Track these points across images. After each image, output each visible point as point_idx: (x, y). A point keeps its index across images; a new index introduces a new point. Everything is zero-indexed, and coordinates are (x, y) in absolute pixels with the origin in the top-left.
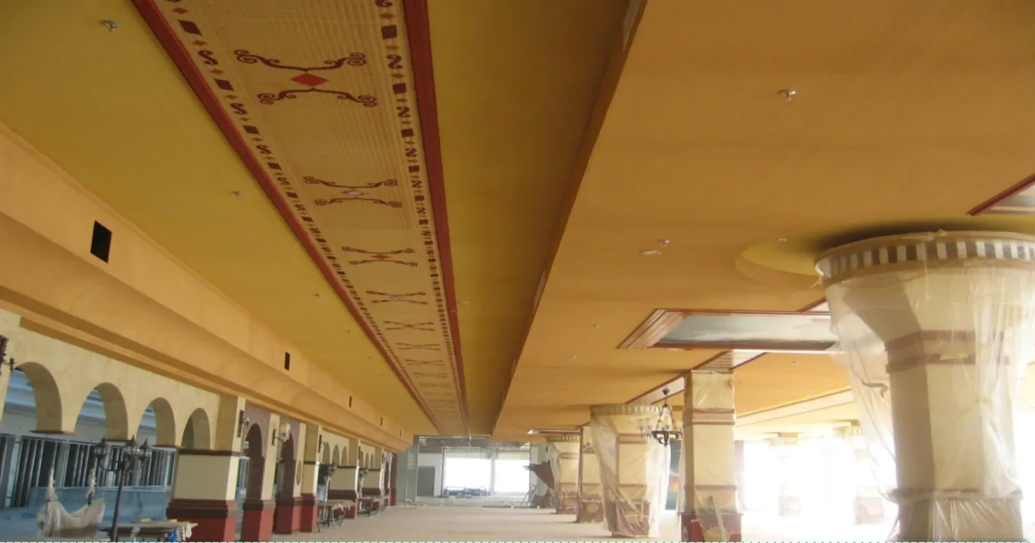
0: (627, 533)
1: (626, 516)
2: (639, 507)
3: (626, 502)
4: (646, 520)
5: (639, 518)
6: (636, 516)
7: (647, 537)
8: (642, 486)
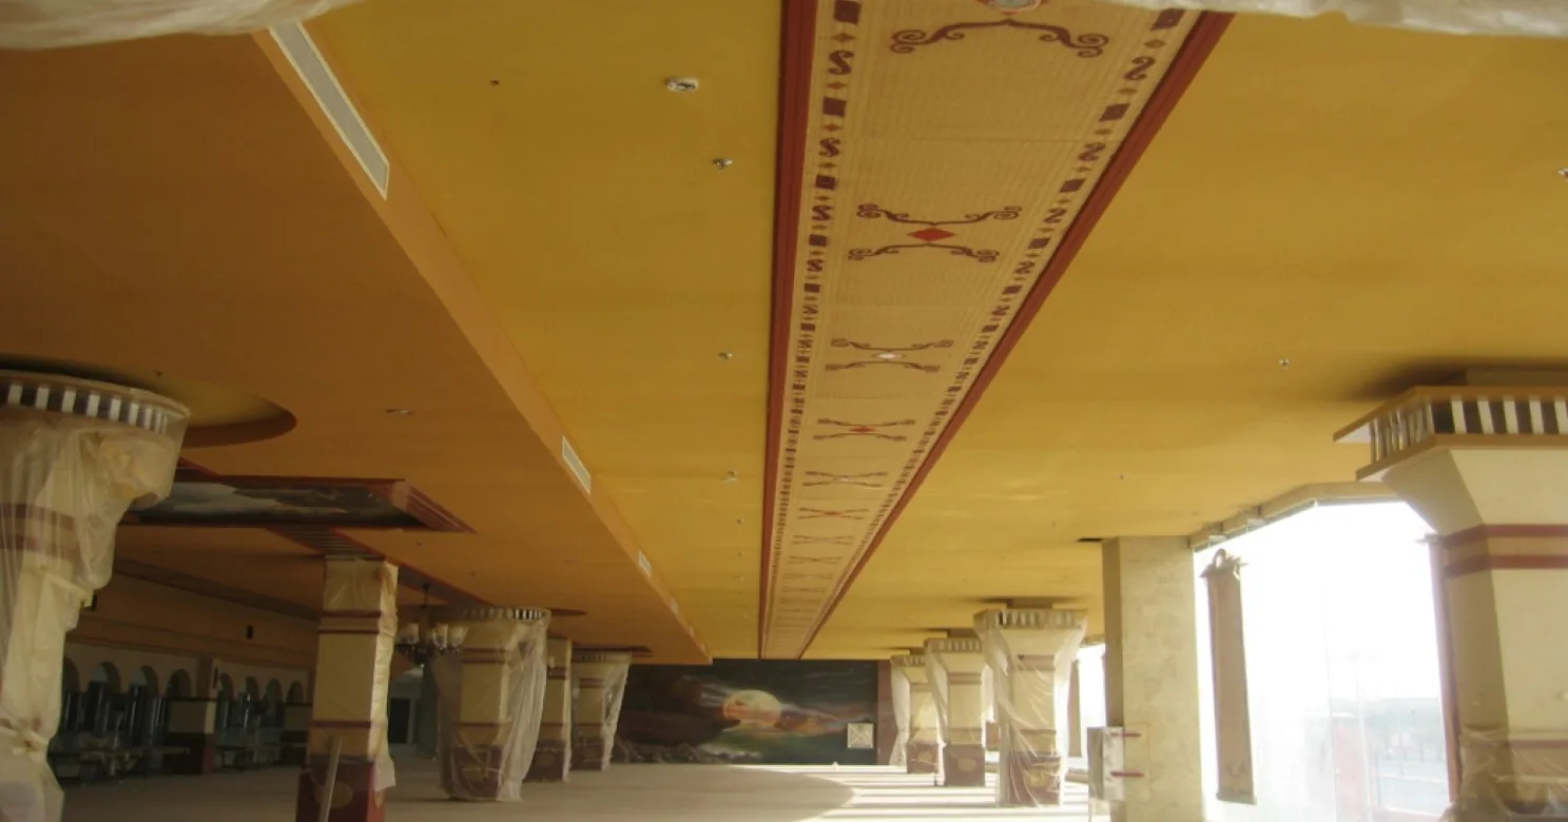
0: (468, 796)
1: (465, 770)
2: (483, 756)
3: (465, 749)
4: (494, 775)
5: (483, 772)
6: (479, 769)
7: (494, 801)
8: (492, 726)
